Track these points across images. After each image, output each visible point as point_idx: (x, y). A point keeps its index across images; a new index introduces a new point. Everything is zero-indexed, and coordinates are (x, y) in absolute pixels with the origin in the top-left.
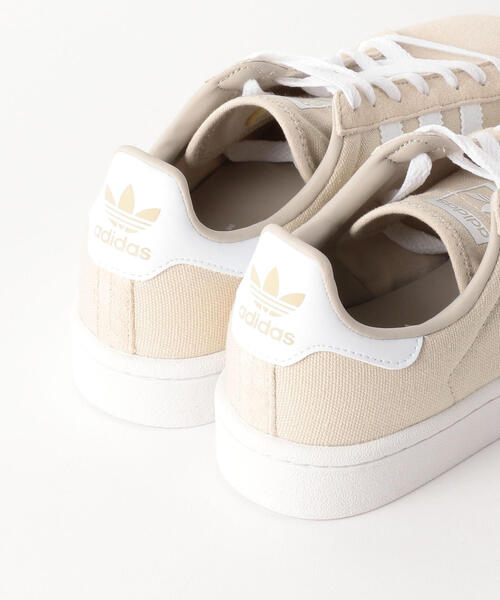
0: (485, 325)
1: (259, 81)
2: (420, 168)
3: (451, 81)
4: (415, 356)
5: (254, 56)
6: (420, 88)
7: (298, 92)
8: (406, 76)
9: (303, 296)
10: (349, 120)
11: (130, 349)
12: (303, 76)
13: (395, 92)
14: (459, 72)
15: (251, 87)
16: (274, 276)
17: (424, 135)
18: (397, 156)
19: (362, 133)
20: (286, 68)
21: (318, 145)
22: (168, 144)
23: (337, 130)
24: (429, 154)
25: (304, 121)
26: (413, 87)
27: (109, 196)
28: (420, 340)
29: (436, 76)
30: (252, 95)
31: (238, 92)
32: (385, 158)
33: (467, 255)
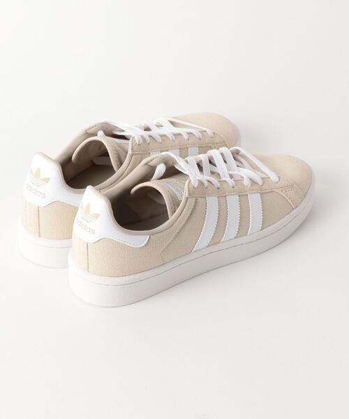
0: (178, 233)
1: (104, 132)
2: (161, 169)
3: (185, 137)
4: (145, 243)
5: (102, 121)
6: (171, 139)
7: (123, 137)
8: (165, 133)
9: (99, 215)
10: (135, 148)
11: (38, 234)
12: (124, 131)
13: (159, 139)
14: (190, 134)
15: (101, 133)
16: (88, 205)
17: (163, 155)
18: (151, 164)
19: (142, 154)
20: (116, 127)
21: (122, 157)
22: (64, 154)
23: (130, 152)
24: (165, 164)
25: (117, 147)
26: (168, 138)
27: (31, 172)
28: (148, 237)
29: (180, 134)
30: (100, 137)
31: (95, 135)
32: (146, 164)
33: (174, 205)
